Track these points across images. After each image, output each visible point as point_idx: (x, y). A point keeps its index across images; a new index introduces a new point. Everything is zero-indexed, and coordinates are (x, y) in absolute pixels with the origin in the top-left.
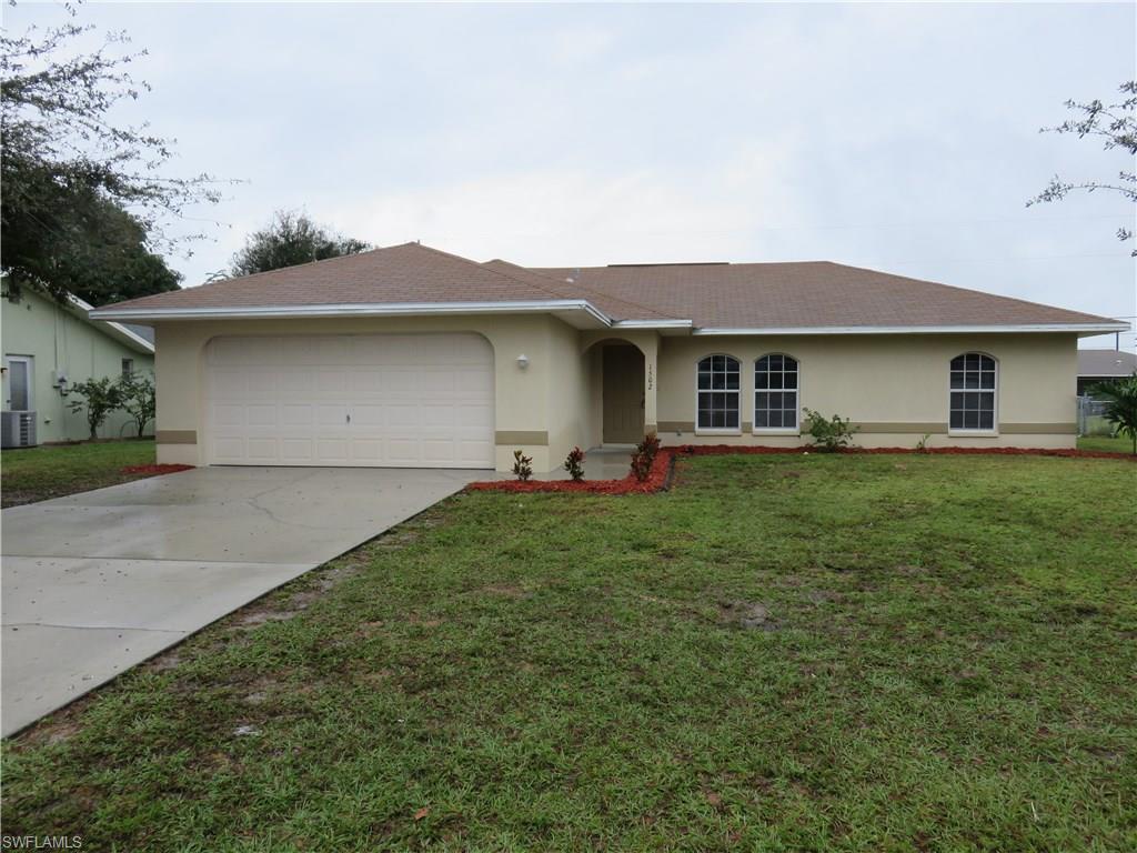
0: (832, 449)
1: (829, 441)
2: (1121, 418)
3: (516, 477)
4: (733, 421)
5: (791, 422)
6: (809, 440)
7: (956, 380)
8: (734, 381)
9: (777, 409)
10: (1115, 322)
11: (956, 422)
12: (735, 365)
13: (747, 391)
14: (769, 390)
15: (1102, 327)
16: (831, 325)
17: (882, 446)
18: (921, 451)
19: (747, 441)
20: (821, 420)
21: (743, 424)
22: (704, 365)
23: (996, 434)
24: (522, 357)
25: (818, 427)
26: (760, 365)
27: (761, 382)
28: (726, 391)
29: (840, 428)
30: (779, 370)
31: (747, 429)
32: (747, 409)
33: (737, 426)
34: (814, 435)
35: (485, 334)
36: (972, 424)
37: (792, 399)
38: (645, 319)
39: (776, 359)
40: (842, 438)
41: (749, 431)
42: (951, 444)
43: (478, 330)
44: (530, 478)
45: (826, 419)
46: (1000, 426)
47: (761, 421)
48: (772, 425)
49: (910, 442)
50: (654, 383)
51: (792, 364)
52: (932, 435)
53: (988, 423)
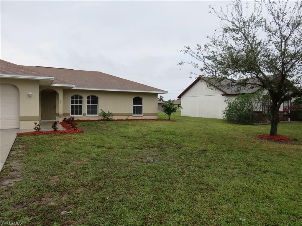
0: (108, 120)
1: (106, 118)
2: (166, 112)
3: (35, 130)
4: (81, 113)
5: (96, 113)
6: (102, 118)
7: (134, 103)
8: (81, 102)
9: (93, 110)
10: (165, 91)
11: (134, 113)
12: (81, 98)
13: (85, 105)
14: (90, 105)
15: (163, 92)
16: (107, 88)
17: (118, 119)
18: (127, 120)
19: (85, 118)
20: (104, 113)
21: (84, 114)
22: (72, 98)
23: (142, 116)
24: (30, 93)
25: (104, 114)
26: (88, 98)
27: (88, 102)
28: (79, 105)
29: (110, 114)
30: (93, 99)
31: (85, 115)
32: (85, 110)
33: (82, 114)
34: (103, 116)
35: (16, 85)
36: (137, 113)
37: (96, 107)
38: (61, 84)
39: (92, 96)
40: (110, 117)
41: (85, 116)
42: (133, 118)
43: (13, 84)
44: (40, 131)
45: (106, 112)
46: (143, 114)
47: (88, 113)
48: (91, 114)
49: (124, 118)
50: (62, 102)
51: (96, 98)
52: (130, 116)
53: (141, 113)
